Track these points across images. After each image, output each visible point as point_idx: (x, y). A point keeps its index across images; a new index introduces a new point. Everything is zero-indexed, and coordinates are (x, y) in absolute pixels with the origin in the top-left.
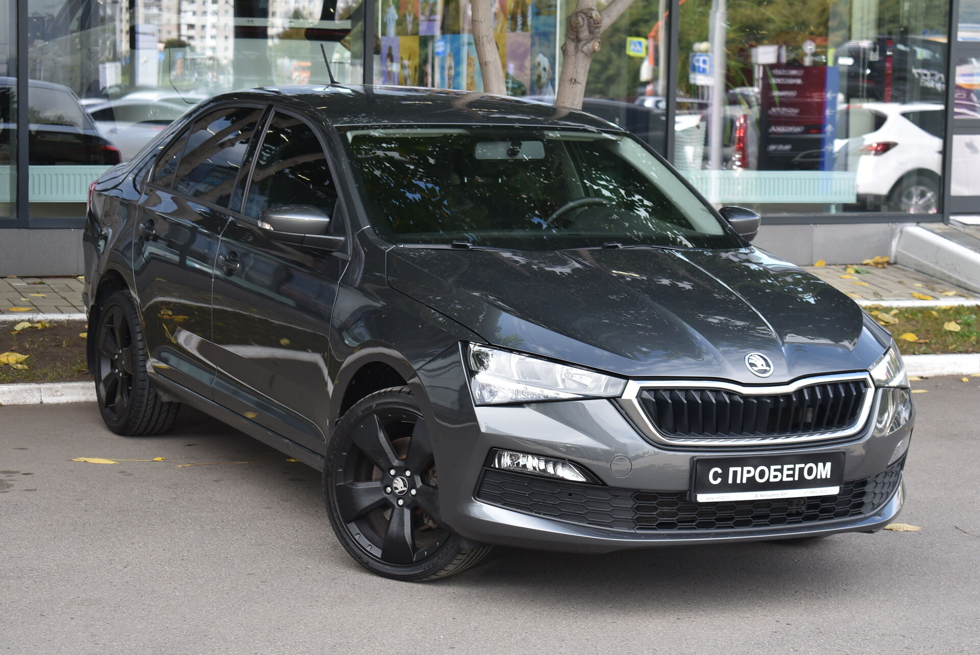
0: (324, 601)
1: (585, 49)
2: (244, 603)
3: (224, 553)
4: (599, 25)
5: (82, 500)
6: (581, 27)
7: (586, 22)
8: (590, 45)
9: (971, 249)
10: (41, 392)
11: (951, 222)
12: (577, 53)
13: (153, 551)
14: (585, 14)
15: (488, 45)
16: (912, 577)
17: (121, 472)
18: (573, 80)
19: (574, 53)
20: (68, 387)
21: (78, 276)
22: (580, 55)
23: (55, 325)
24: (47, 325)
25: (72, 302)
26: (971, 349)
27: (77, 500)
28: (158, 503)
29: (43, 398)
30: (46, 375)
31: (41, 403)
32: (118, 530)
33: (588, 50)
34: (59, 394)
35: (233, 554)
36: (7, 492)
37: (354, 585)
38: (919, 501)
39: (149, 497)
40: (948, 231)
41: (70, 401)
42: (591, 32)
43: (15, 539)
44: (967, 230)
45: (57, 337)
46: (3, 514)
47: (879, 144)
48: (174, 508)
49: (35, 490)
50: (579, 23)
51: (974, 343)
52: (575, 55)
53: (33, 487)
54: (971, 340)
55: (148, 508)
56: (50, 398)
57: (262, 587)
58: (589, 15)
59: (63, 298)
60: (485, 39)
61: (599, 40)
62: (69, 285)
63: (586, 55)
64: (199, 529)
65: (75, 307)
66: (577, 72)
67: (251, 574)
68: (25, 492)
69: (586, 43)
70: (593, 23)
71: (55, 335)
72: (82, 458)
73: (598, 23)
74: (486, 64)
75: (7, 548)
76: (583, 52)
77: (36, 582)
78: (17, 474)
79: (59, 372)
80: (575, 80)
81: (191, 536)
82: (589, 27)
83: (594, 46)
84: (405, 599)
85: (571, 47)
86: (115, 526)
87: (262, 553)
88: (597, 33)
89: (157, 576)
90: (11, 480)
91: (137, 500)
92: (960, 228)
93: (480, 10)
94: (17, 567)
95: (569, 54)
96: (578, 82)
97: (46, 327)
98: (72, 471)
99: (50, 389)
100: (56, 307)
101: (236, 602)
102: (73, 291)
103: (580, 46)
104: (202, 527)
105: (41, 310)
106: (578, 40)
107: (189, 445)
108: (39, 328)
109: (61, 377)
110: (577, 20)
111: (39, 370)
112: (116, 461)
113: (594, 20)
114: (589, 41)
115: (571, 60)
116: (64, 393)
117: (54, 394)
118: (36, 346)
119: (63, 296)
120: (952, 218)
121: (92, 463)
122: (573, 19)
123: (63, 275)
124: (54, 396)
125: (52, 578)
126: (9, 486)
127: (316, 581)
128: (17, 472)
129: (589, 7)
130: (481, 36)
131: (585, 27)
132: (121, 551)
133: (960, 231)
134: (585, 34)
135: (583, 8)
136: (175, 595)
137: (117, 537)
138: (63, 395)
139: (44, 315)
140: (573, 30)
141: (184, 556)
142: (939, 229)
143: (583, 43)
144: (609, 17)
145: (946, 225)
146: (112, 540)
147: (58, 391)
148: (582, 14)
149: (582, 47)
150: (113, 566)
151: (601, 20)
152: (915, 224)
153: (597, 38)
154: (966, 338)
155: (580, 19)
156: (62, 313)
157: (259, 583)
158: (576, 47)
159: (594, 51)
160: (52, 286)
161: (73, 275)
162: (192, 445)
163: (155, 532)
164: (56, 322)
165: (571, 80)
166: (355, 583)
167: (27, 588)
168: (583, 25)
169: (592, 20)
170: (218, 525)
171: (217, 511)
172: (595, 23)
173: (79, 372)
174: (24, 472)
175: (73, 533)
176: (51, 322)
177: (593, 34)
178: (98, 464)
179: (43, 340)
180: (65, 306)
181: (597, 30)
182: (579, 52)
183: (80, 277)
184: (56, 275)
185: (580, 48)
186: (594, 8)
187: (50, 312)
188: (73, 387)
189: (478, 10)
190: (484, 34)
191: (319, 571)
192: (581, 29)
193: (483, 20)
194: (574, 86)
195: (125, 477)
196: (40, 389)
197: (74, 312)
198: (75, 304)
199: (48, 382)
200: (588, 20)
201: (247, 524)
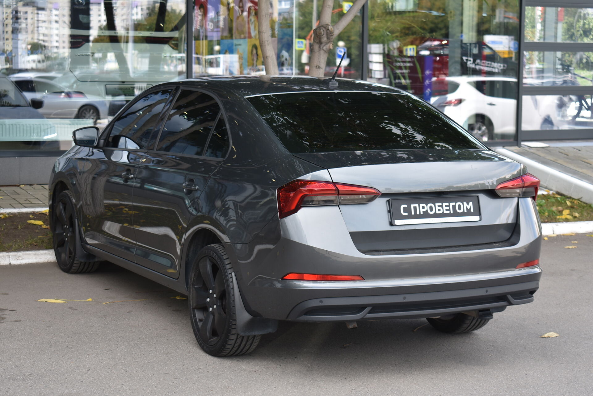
0: (216, 390)
1: (325, 48)
2: (167, 393)
3: (146, 360)
4: (333, 34)
5: (50, 327)
6: (322, 35)
7: (325, 32)
8: (327, 46)
9: (536, 161)
10: (10, 257)
11: (522, 146)
12: (320, 50)
13: (102, 359)
14: (325, 27)
15: (268, 46)
16: (562, 364)
17: (70, 308)
18: (318, 67)
19: (318, 51)
20: (26, 254)
21: (20, 185)
22: (322, 52)
23: (12, 216)
24: (7, 216)
25: (19, 201)
26: (546, 220)
27: (47, 327)
28: (98, 328)
29: (11, 261)
30: (11, 247)
31: (10, 264)
32: (77, 346)
33: (326, 48)
34: (21, 258)
35: (152, 360)
36: (3, 323)
37: (231, 379)
38: (548, 315)
39: (91, 324)
40: (521, 151)
41: (27, 263)
42: (328, 38)
43: (15, 354)
44: (532, 150)
45: (14, 223)
46: (4, 337)
47: (456, 100)
48: (108, 330)
49: (20, 321)
50: (321, 33)
51: (547, 217)
52: (319, 52)
53: (18, 319)
54: (545, 215)
55: (92, 331)
56: (15, 261)
57: (176, 382)
58: (327, 28)
59: (13, 199)
60: (266, 42)
61: (333, 43)
62: (16, 191)
63: (325, 51)
64: (126, 344)
65: (21, 204)
66: (320, 62)
67: (167, 374)
68: (14, 322)
69: (325, 45)
70: (329, 33)
71: (13, 222)
72: (44, 299)
73: (332, 33)
74: (267, 58)
75: (12, 360)
76: (323, 50)
77: (35, 382)
78: (6, 311)
79: (19, 245)
80: (319, 66)
81: (123, 349)
82: (327, 35)
83: (330, 46)
84: (266, 388)
85: (316, 47)
86: (75, 344)
87: (169, 359)
88: (332, 38)
89: (109, 376)
90: (4, 315)
91: (84, 326)
92: (527, 149)
93: (263, 26)
94: (21, 373)
95: (315, 51)
96: (321, 68)
97: (6, 217)
98: (39, 308)
99: (15, 255)
100: (10, 204)
101: (162, 393)
102: (19, 194)
103: (322, 46)
104: (128, 343)
105: (2, 206)
106: (320, 43)
107: (106, 289)
108: (2, 218)
109: (21, 247)
110: (320, 31)
111: (7, 244)
112: (65, 301)
113: (330, 31)
114: (327, 43)
115: (316, 55)
116: (23, 258)
117: (18, 258)
118: (3, 229)
119: (13, 197)
120: (523, 143)
121: (50, 303)
122: (318, 31)
123: (11, 184)
124: (17, 260)
125: (45, 380)
126: (3, 319)
127: (208, 377)
128: (6, 309)
129: (327, 23)
130: (264, 41)
131: (325, 35)
132: (83, 360)
133: (527, 151)
134: (324, 39)
135: (323, 24)
136: (123, 389)
137: (78, 351)
138: (23, 259)
139: (4, 210)
140: (317, 37)
141: (122, 362)
142: (516, 150)
143: (323, 44)
144: (338, 29)
145: (519, 147)
146: (75, 353)
147: (20, 257)
148: (323, 28)
149: (323, 47)
150: (80, 370)
151: (334, 31)
152: (502, 147)
153: (331, 41)
154: (542, 214)
155: (322, 30)
156: (15, 208)
157: (173, 380)
158: (319, 47)
159: (330, 49)
160: (5, 192)
161: (17, 184)
162: (108, 289)
163: (100, 347)
164: (12, 214)
165: (317, 66)
166: (232, 378)
167: (30, 386)
168: (324, 34)
169: (328, 31)
170: (138, 341)
171: (135, 332)
172: (330, 33)
173: (31, 244)
174: (11, 309)
175: (50, 348)
176: (9, 214)
177: (329, 39)
178: (54, 303)
179: (6, 225)
180: (16, 204)
181: (332, 37)
182: (321, 50)
183: (21, 186)
184: (7, 184)
185: (322, 48)
186: (329, 24)
187: (7, 208)
188: (29, 254)
189: (262, 26)
190: (266, 40)
191: (208, 370)
192: (322, 36)
193: (265, 31)
194: (318, 70)
195: (73, 311)
196: (9, 256)
197: (22, 208)
198: (21, 203)
199: (13, 251)
200: (327, 31)
201: (155, 340)
